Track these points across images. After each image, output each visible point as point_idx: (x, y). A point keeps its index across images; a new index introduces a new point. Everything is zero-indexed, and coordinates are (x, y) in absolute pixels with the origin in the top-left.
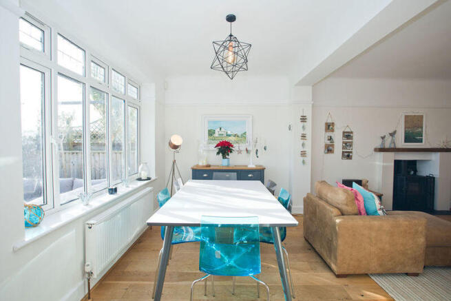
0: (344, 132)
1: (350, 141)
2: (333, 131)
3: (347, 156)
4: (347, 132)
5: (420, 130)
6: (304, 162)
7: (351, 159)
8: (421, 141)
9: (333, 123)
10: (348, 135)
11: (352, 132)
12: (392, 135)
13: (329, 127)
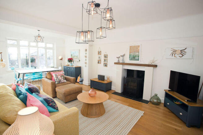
0: (104, 55)
1: (107, 59)
2: (101, 54)
3: (106, 65)
4: (105, 55)
5: (138, 53)
6: (86, 66)
7: (107, 66)
8: (138, 60)
9: (101, 51)
10: (106, 56)
11: (107, 55)
12: (123, 56)
13: (99, 53)
